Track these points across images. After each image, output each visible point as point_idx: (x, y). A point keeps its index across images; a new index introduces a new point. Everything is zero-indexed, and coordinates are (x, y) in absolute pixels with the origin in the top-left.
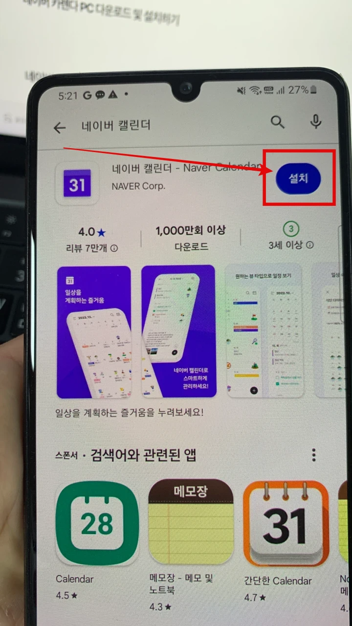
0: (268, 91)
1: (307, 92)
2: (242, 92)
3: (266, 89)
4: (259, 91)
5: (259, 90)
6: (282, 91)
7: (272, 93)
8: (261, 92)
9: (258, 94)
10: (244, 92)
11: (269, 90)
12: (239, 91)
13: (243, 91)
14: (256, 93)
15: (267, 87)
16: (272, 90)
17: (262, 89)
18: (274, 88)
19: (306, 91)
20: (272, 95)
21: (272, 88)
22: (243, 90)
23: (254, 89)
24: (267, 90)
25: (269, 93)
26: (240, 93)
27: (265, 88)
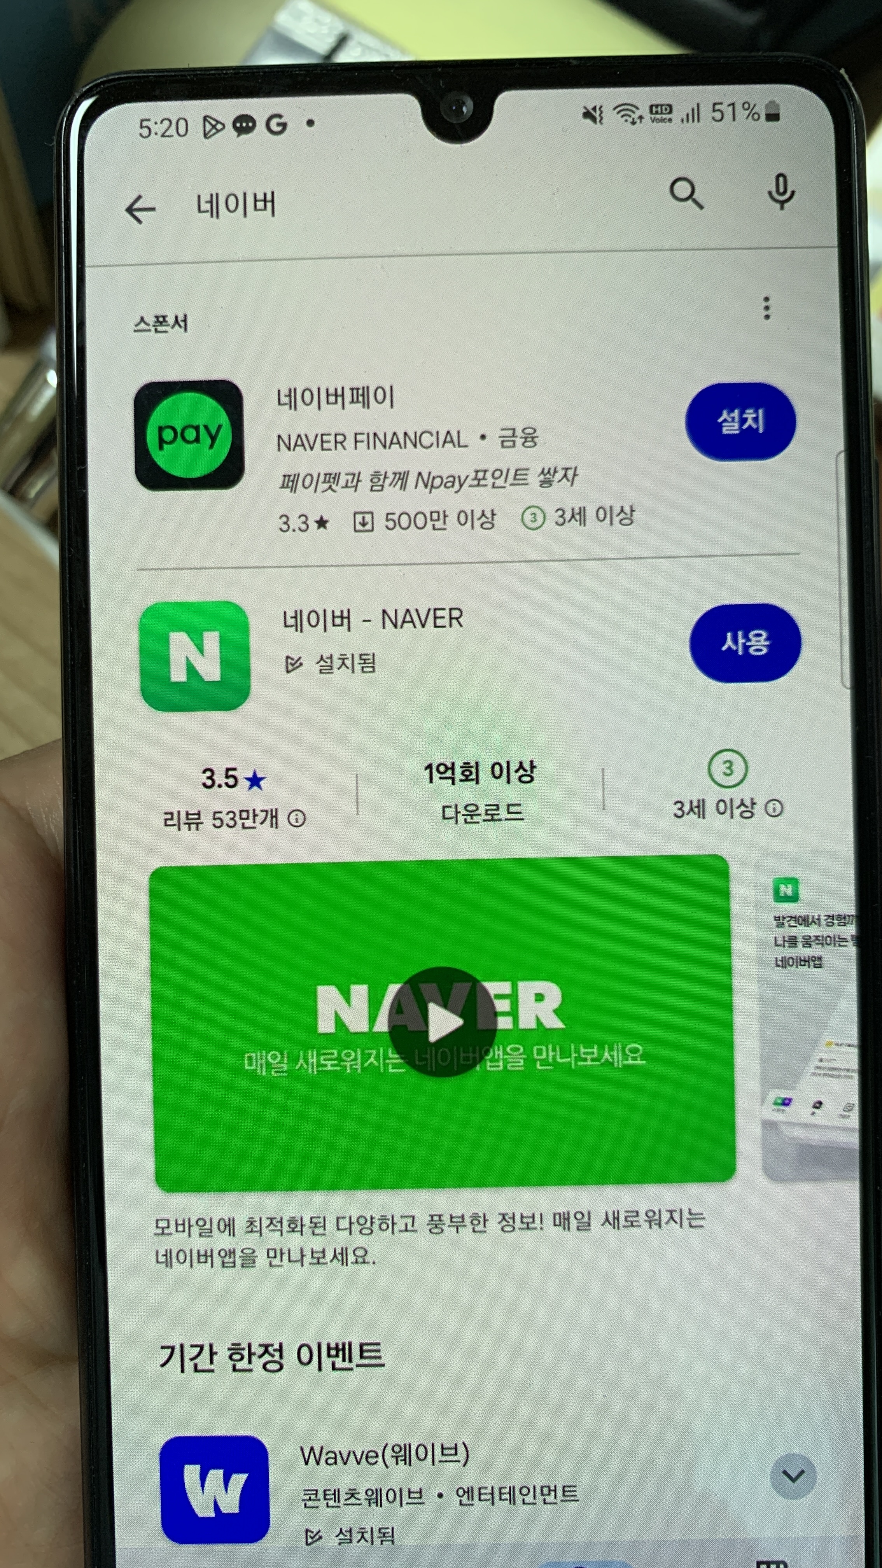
0: (658, 116)
1: (756, 116)
2: (594, 119)
3: (654, 109)
4: (635, 116)
5: (638, 113)
6: (695, 115)
7: (670, 120)
8: (641, 118)
9: (633, 123)
10: (598, 119)
11: (661, 111)
12: (587, 115)
13: (597, 115)
14: (630, 120)
15: (657, 106)
16: (670, 112)
17: (644, 111)
18: (674, 109)
19: (753, 115)
20: (668, 124)
21: (670, 106)
22: (598, 112)
23: (625, 109)
24: (657, 113)
25: (662, 120)
26: (588, 121)
27: (651, 107)
